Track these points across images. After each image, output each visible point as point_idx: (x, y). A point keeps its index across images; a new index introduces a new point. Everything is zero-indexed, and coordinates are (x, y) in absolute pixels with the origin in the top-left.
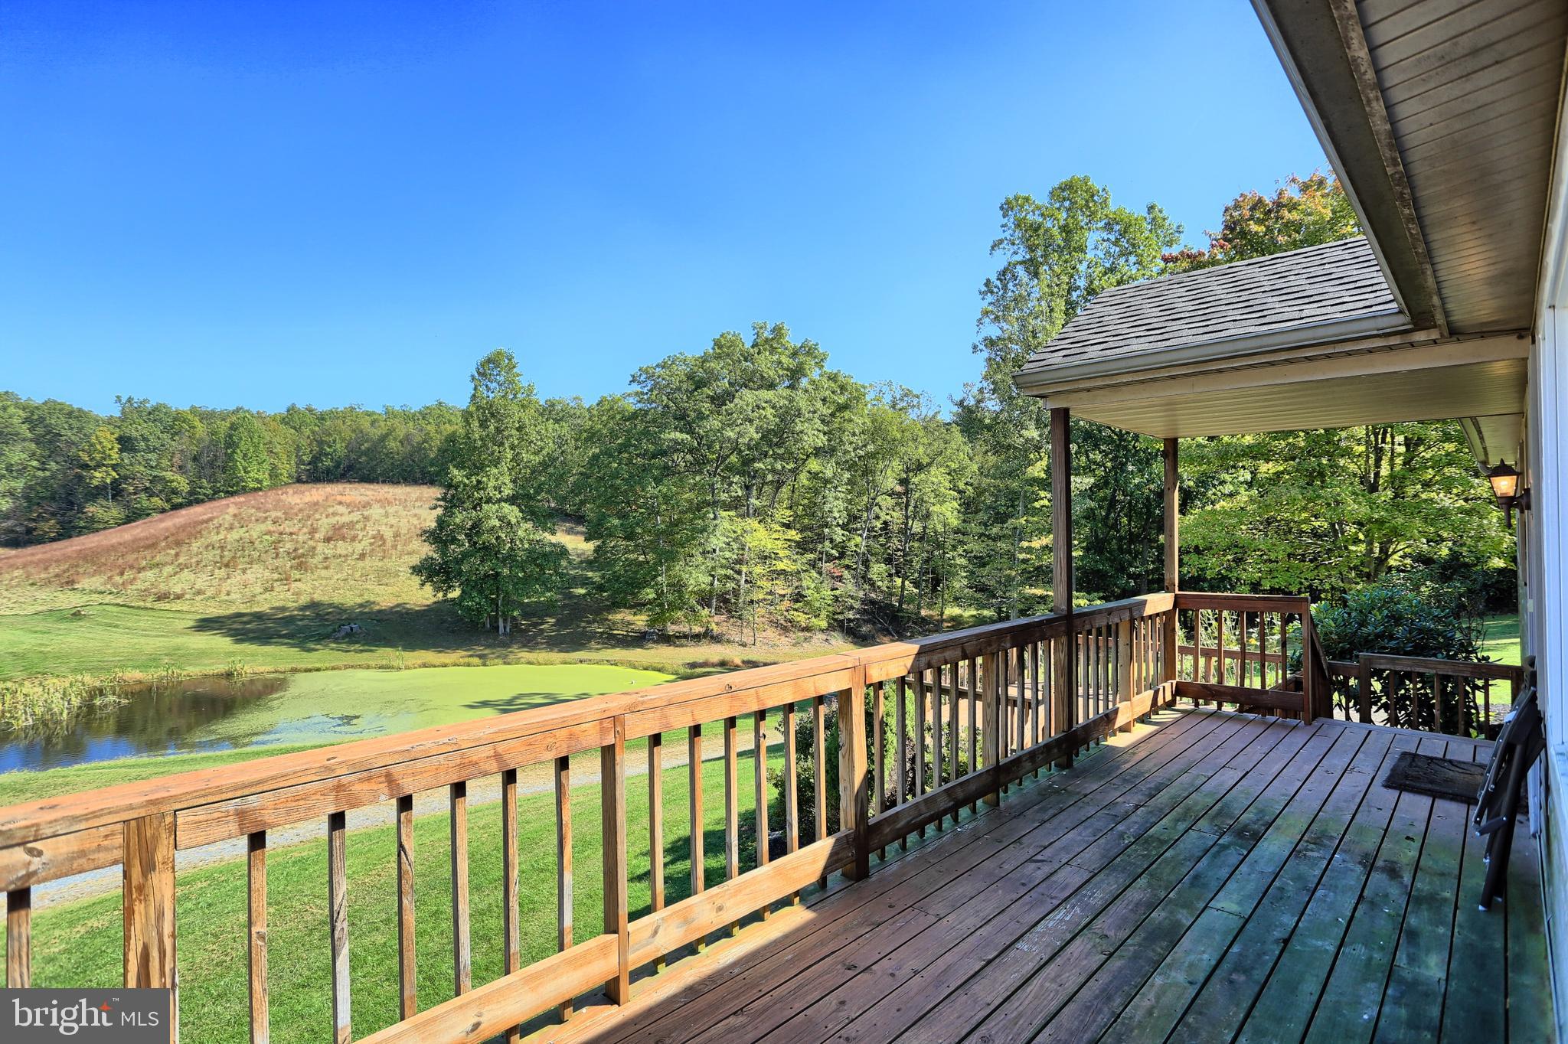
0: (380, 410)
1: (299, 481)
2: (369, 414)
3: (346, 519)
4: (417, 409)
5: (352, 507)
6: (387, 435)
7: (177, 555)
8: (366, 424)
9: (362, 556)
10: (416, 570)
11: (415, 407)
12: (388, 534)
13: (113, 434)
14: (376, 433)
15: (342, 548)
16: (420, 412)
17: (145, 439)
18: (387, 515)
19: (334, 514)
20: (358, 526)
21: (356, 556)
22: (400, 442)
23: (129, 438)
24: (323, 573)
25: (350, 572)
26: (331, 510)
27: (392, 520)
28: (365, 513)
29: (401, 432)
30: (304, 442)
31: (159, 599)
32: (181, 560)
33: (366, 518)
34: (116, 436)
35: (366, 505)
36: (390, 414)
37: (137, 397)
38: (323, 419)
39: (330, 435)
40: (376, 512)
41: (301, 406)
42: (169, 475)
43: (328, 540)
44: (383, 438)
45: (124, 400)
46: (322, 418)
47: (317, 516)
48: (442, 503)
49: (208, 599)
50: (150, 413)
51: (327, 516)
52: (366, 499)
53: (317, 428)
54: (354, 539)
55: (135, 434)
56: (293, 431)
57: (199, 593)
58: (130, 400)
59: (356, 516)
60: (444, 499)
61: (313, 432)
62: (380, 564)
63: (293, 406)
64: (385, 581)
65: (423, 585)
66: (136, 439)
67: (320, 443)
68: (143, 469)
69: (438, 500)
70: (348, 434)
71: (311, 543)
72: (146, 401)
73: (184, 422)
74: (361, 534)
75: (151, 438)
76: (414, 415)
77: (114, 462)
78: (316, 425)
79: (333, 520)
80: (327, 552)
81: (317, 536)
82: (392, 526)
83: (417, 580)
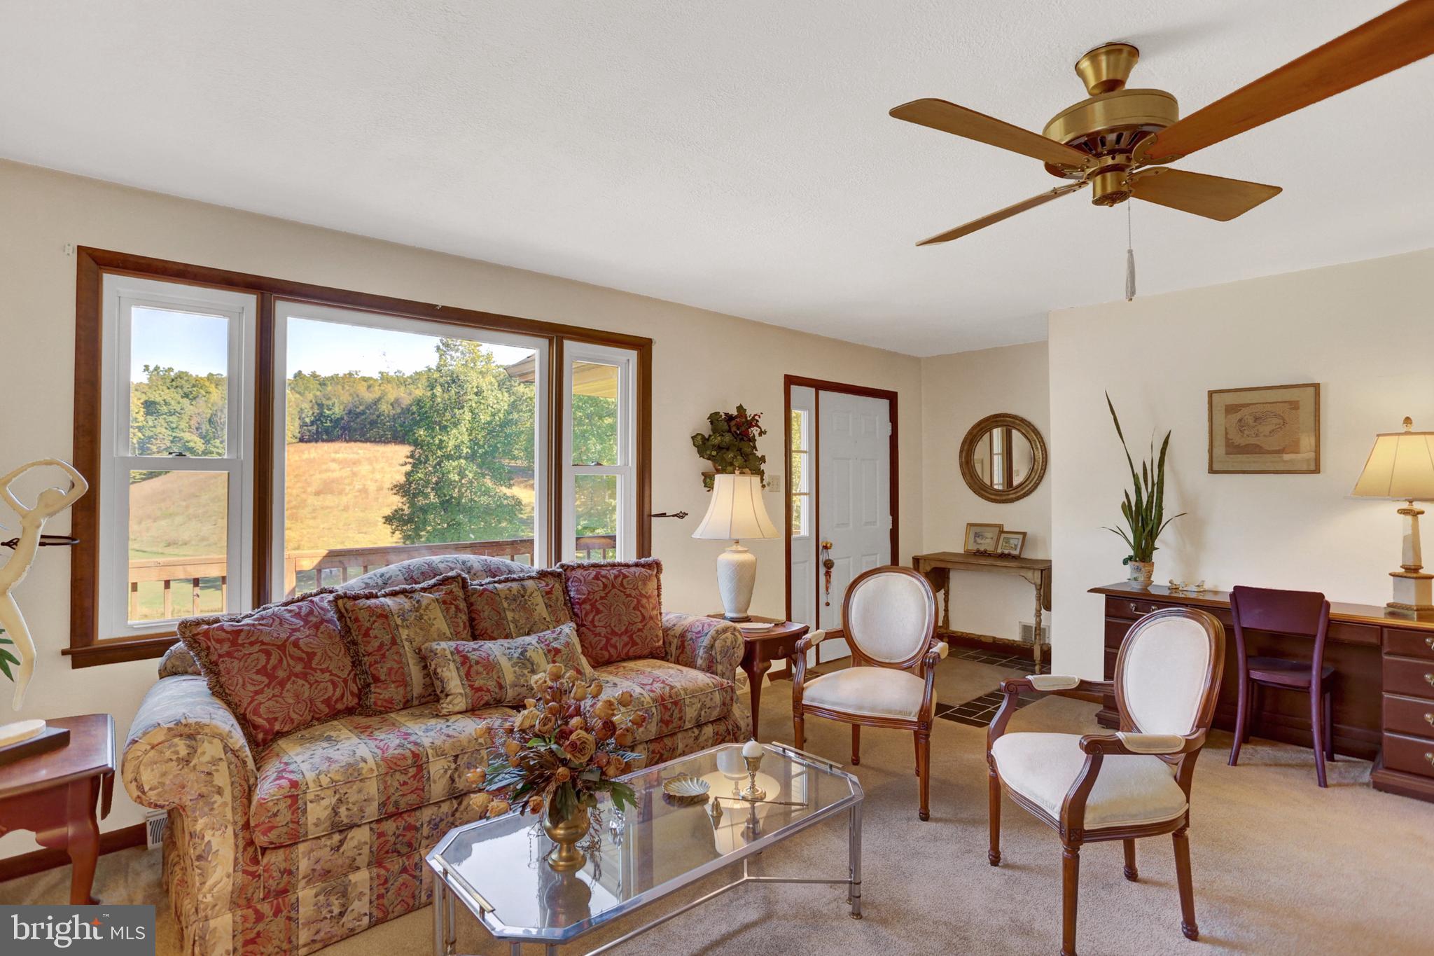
0: (376, 376)
1: (302, 440)
2: (365, 379)
3: (337, 475)
4: (409, 375)
5: (343, 463)
6: (379, 400)
7: (187, 507)
8: (362, 389)
9: (346, 509)
10: (388, 520)
11: (408, 373)
12: (372, 487)
13: (140, 399)
14: (369, 397)
15: (330, 500)
16: (411, 377)
17: (166, 403)
18: (373, 471)
19: (327, 470)
20: (346, 481)
21: (341, 508)
22: (392, 405)
23: (154, 403)
24: (311, 522)
25: (335, 522)
26: (324, 467)
27: (378, 476)
28: (355, 469)
29: (391, 397)
30: (306, 406)
31: (169, 545)
32: (191, 511)
33: (354, 474)
34: (142, 401)
35: (356, 463)
36: (385, 378)
37: (163, 365)
38: (325, 384)
39: (329, 399)
40: (364, 469)
41: (306, 372)
42: (187, 436)
43: (318, 493)
44: (377, 402)
45: (151, 369)
46: (323, 383)
47: (312, 472)
48: (411, 460)
49: (209, 545)
50: (173, 380)
51: (320, 472)
52: (356, 456)
53: (318, 393)
54: (341, 493)
55: (158, 399)
56: (298, 396)
57: (203, 539)
58: (157, 368)
59: (346, 472)
60: (412, 456)
61: (316, 396)
62: (361, 515)
63: (300, 372)
64: (365, 529)
65: (393, 533)
66: (158, 404)
67: (321, 406)
68: (164, 430)
69: (407, 457)
70: (346, 398)
71: (304, 496)
72: (171, 369)
73: (201, 388)
74: (348, 488)
75: (173, 402)
76: (405, 380)
77: (140, 424)
78: (318, 390)
79: (325, 476)
80: (316, 503)
81: (309, 490)
82: (376, 481)
83: (388, 529)
